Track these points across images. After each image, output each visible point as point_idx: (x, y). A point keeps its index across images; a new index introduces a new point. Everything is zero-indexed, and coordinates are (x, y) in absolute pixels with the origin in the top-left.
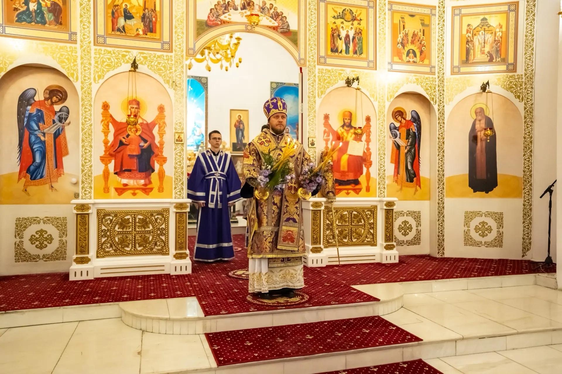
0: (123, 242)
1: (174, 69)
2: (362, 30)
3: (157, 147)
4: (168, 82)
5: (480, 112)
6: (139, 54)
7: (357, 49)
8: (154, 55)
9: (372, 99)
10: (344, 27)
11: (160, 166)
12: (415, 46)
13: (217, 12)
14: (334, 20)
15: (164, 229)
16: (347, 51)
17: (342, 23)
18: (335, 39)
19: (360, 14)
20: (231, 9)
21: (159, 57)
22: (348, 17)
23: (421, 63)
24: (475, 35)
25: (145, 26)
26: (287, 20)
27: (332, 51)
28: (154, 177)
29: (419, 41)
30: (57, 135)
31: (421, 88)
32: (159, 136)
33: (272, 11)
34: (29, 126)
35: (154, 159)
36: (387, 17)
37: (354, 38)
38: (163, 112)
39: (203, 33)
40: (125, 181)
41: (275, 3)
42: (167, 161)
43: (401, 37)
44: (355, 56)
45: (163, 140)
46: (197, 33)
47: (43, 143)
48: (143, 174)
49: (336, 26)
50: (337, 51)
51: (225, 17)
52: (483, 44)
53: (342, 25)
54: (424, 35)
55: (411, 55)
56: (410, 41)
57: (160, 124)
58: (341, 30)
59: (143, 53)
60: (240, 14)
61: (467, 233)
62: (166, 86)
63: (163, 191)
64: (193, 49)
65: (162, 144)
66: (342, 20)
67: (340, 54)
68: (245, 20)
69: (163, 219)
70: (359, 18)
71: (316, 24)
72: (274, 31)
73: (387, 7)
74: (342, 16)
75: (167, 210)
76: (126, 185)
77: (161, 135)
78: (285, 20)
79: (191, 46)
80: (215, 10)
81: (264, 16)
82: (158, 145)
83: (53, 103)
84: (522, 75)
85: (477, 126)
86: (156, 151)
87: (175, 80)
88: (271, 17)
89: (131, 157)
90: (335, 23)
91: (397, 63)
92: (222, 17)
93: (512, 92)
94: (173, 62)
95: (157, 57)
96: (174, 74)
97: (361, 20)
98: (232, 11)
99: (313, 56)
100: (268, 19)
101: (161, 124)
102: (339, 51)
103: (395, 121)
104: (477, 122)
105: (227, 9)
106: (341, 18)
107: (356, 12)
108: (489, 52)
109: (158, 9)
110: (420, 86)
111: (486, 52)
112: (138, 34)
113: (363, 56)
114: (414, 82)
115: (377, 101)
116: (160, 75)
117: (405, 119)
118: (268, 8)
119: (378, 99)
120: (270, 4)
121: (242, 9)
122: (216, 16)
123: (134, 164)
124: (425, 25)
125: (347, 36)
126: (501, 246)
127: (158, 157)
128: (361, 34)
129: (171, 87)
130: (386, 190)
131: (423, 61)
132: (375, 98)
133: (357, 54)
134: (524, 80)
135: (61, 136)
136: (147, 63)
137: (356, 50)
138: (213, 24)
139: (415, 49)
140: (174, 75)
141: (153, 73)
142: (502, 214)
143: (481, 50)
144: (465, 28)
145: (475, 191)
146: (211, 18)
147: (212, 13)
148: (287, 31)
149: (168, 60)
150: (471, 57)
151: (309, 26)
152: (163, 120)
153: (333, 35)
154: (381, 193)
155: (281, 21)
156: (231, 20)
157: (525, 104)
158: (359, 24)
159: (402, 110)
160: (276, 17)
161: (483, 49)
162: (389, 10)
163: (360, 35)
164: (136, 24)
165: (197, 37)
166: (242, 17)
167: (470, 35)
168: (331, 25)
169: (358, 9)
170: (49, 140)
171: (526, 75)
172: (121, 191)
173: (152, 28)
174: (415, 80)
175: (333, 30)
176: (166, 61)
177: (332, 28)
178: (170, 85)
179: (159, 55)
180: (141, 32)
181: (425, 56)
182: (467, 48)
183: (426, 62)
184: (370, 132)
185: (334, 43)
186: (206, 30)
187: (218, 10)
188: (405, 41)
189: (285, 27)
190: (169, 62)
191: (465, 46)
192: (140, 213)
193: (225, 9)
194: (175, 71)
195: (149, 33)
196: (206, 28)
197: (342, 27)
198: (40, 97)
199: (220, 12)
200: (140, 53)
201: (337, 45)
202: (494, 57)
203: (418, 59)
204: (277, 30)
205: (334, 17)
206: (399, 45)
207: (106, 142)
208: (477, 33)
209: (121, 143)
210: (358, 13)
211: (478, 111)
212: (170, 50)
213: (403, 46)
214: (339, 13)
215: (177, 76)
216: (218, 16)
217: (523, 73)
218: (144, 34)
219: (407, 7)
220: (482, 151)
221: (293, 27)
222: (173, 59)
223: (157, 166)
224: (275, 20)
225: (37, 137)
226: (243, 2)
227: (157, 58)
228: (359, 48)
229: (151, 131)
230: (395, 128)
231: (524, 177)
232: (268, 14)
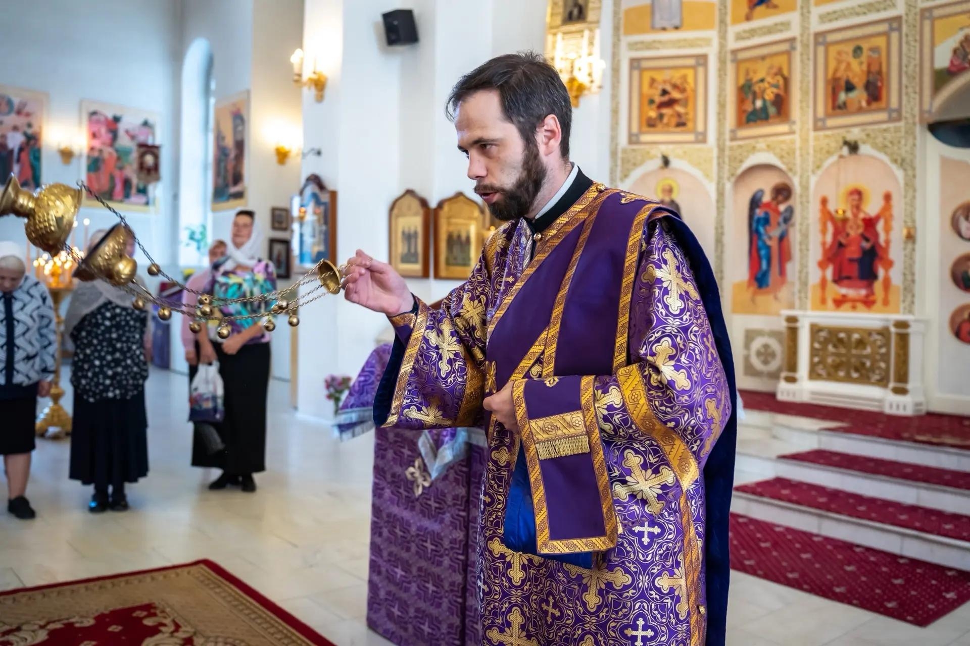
0: (837, 367)
4: (896, 161)
6: (860, 132)
8: (878, 129)
11: (885, 271)
15: (885, 354)
21: (884, 130)
25: (868, 95)
28: (878, 285)
30: (782, 238)
34: (757, 231)
35: (878, 263)
38: (890, 201)
40: (843, 291)
42: (894, 265)
45: (890, 238)
47: (769, 248)
48: (865, 282)
59: (864, 130)
63: (888, 304)
65: (888, 242)
69: (884, 341)
75: (888, 330)
76: (844, 296)
77: (888, 229)
79: (926, 107)
80: (961, 49)
82: (883, 245)
83: (779, 203)
86: (880, 253)
89: (851, 260)
94: (902, 135)
95: (882, 130)
109: (884, 69)
116: (886, 154)
123: (855, 270)
129: (900, 167)
135: (785, 240)
136: (870, 141)
146: (955, 63)
147: (956, 55)
149: (896, 132)
152: (889, 212)
164: (859, 96)
165: (935, 93)
170: (773, 244)
172: (839, 302)
173: (877, 96)
176: (894, 135)
179: (885, 128)
180: (864, 104)
190: (897, 135)
192: (857, 330)
195: (873, 104)
198: (767, 198)
200: (861, 130)
207: (824, 244)
209: (841, 245)
215: (907, 152)
218: (867, 105)
222: (903, 129)
225: (764, 243)
227: (882, 132)
229: (874, 227)
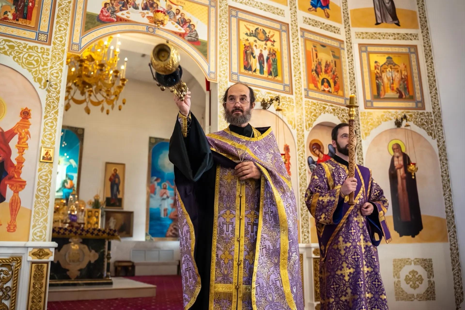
1: (49, 65)
2: (276, 52)
3: (12, 165)
4: (40, 80)
5: (397, 148)
6: (4, 42)
7: (271, 70)
8: (24, 45)
9: (290, 126)
10: (258, 46)
11: (14, 192)
12: (329, 76)
13: (114, 8)
14: (246, 37)
15: (11, 289)
16: (262, 71)
17: (255, 41)
18: (249, 57)
19: (273, 35)
20: (130, 7)
21: (30, 48)
22: (261, 36)
23: (336, 93)
24: (383, 71)
25: (17, 10)
26: (195, 28)
27: (245, 68)
29: (331, 71)
31: (338, 119)
32: (18, 151)
33: (178, 17)
35: (6, 182)
36: (300, 42)
37: (268, 59)
38: (28, 119)
39: (93, 27)
41: (183, 9)
42: (26, 186)
43: (314, 65)
44: (270, 77)
45: (24, 156)
46: (85, 27)
49: (249, 43)
50: (250, 69)
51: (123, 14)
52: (392, 81)
53: (255, 44)
54: (336, 66)
55: (326, 84)
56: (323, 70)
57: (21, 134)
58: (254, 48)
59: (10, 41)
60: (140, 14)
61: (397, 285)
62: (37, 85)
63: (14, 231)
64: (79, 45)
65: (21, 162)
66: (256, 39)
67: (254, 73)
68: (146, 21)
69: (10, 273)
70: (272, 39)
71: (228, 38)
72: (181, 38)
73: (299, 33)
74: (255, 34)
75: (18, 259)
77: (21, 150)
78: (193, 28)
79: (76, 40)
80: (111, 5)
81: (169, 21)
82: (15, 163)
84: (431, 113)
85: (396, 163)
86: (11, 171)
87: (50, 79)
88: (177, 23)
90: (247, 40)
91: (312, 90)
92: (119, 14)
93: (424, 129)
94: (50, 57)
95: (28, 47)
96: (50, 71)
97: (274, 41)
98: (131, 9)
99: (224, 71)
100: (174, 24)
101: (23, 134)
102: (253, 69)
103: (313, 155)
104: (396, 159)
105: (125, 6)
106: (254, 36)
107: (269, 33)
108: (397, 89)
110: (337, 117)
111: (395, 89)
112: (6, 18)
113: (279, 78)
114: (331, 112)
115: (296, 129)
116: (30, 71)
117: (322, 153)
118: (174, 13)
119: (296, 127)
120: (177, 9)
121: (143, 9)
122: (112, 11)
124: (337, 57)
125: (261, 56)
126: (434, 299)
127: (14, 179)
128: (276, 56)
129: (43, 87)
130: (310, 235)
131: (337, 92)
132: (293, 125)
133: (272, 76)
134: (433, 118)
136: (13, 53)
137: (271, 72)
138: (107, 20)
139: (329, 78)
140: (49, 73)
141: (20, 67)
142: (430, 260)
143: (390, 87)
144: (373, 65)
145: (401, 236)
146: (104, 13)
147: (106, 8)
148: (196, 40)
149: (43, 53)
150: (382, 93)
151: (220, 38)
152: (26, 129)
153: (245, 52)
154: (305, 239)
155: (188, 29)
156: (129, 19)
157: (438, 141)
158: (273, 45)
159: (320, 144)
160: (183, 23)
161: (392, 86)
162: (301, 36)
163: (274, 56)
165: (85, 31)
166: (143, 17)
167: (379, 71)
168: (243, 42)
169: (271, 31)
171: (434, 113)
173: (27, 14)
174: (332, 111)
175: (245, 47)
176: (40, 55)
177: (245, 45)
178: (42, 84)
179: (32, 46)
180: (10, 17)
181: (339, 87)
182: (377, 83)
183: (340, 92)
184: (289, 163)
185: (247, 60)
186: (98, 25)
187: (114, 6)
188: (319, 70)
189: (193, 36)
190: (44, 56)
191: (375, 81)
193: (123, 6)
194: (52, 67)
195: (21, 19)
196: (97, 23)
197: (256, 46)
199: (117, 8)
200: (4, 40)
201: (251, 63)
202: (403, 94)
203: (332, 89)
204: (183, 38)
205: (247, 34)
206: (313, 72)
208: (384, 70)
210: (271, 34)
211: (395, 147)
212: (48, 41)
213: (318, 74)
214: (252, 31)
215: (53, 74)
216: (114, 12)
217: (431, 110)
218: (14, 19)
219: (318, 37)
220: (403, 190)
221: (202, 37)
222: (50, 53)
223: (9, 193)
224: (182, 27)
226: (145, 2)
227: (27, 50)
228: (273, 69)
229: (6, 142)
230: (313, 162)
231: (447, 218)
232: (174, 19)
